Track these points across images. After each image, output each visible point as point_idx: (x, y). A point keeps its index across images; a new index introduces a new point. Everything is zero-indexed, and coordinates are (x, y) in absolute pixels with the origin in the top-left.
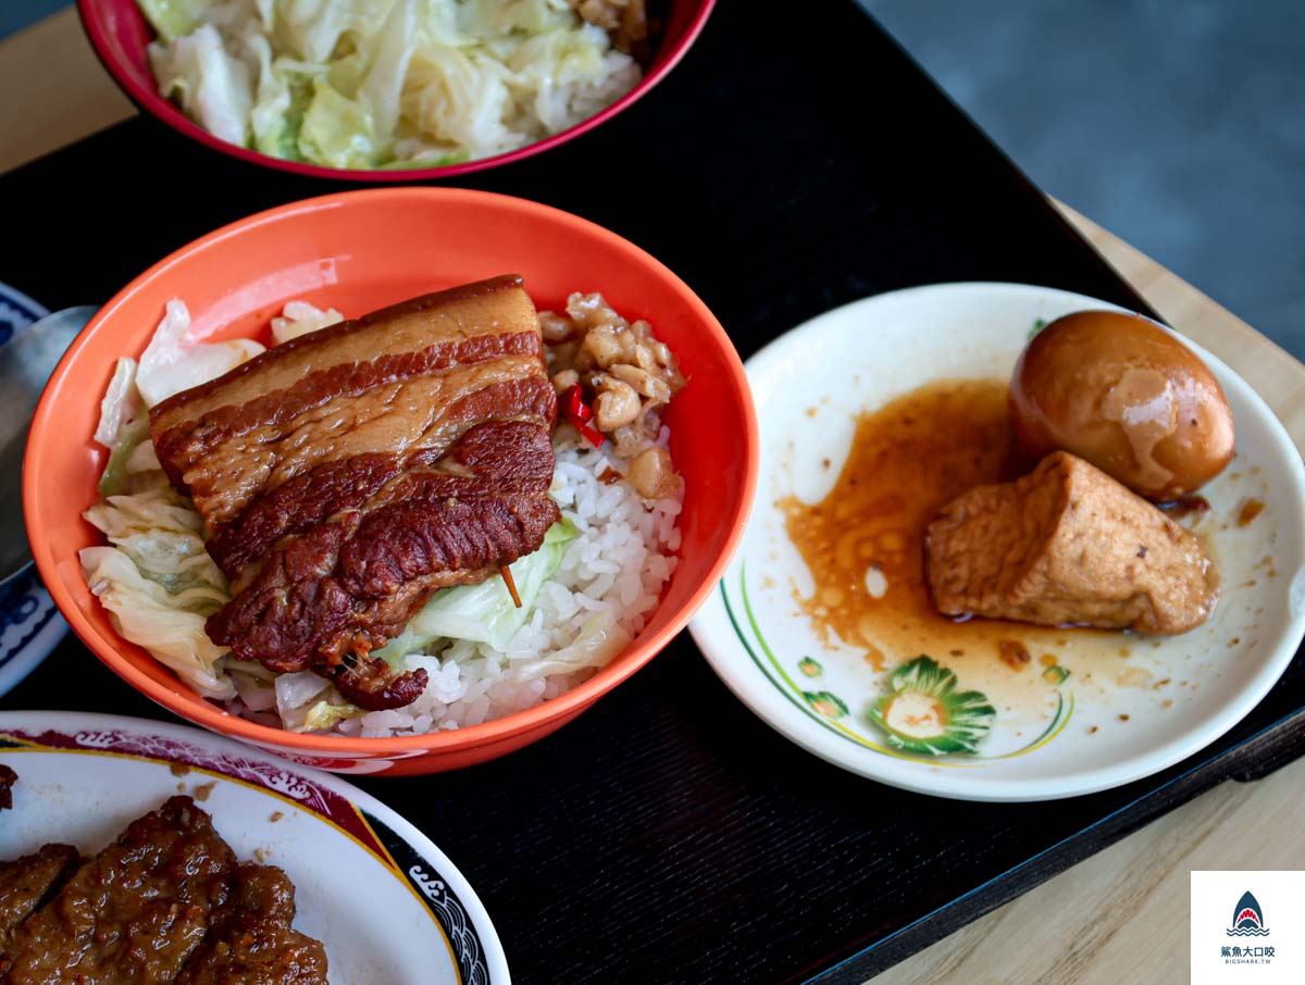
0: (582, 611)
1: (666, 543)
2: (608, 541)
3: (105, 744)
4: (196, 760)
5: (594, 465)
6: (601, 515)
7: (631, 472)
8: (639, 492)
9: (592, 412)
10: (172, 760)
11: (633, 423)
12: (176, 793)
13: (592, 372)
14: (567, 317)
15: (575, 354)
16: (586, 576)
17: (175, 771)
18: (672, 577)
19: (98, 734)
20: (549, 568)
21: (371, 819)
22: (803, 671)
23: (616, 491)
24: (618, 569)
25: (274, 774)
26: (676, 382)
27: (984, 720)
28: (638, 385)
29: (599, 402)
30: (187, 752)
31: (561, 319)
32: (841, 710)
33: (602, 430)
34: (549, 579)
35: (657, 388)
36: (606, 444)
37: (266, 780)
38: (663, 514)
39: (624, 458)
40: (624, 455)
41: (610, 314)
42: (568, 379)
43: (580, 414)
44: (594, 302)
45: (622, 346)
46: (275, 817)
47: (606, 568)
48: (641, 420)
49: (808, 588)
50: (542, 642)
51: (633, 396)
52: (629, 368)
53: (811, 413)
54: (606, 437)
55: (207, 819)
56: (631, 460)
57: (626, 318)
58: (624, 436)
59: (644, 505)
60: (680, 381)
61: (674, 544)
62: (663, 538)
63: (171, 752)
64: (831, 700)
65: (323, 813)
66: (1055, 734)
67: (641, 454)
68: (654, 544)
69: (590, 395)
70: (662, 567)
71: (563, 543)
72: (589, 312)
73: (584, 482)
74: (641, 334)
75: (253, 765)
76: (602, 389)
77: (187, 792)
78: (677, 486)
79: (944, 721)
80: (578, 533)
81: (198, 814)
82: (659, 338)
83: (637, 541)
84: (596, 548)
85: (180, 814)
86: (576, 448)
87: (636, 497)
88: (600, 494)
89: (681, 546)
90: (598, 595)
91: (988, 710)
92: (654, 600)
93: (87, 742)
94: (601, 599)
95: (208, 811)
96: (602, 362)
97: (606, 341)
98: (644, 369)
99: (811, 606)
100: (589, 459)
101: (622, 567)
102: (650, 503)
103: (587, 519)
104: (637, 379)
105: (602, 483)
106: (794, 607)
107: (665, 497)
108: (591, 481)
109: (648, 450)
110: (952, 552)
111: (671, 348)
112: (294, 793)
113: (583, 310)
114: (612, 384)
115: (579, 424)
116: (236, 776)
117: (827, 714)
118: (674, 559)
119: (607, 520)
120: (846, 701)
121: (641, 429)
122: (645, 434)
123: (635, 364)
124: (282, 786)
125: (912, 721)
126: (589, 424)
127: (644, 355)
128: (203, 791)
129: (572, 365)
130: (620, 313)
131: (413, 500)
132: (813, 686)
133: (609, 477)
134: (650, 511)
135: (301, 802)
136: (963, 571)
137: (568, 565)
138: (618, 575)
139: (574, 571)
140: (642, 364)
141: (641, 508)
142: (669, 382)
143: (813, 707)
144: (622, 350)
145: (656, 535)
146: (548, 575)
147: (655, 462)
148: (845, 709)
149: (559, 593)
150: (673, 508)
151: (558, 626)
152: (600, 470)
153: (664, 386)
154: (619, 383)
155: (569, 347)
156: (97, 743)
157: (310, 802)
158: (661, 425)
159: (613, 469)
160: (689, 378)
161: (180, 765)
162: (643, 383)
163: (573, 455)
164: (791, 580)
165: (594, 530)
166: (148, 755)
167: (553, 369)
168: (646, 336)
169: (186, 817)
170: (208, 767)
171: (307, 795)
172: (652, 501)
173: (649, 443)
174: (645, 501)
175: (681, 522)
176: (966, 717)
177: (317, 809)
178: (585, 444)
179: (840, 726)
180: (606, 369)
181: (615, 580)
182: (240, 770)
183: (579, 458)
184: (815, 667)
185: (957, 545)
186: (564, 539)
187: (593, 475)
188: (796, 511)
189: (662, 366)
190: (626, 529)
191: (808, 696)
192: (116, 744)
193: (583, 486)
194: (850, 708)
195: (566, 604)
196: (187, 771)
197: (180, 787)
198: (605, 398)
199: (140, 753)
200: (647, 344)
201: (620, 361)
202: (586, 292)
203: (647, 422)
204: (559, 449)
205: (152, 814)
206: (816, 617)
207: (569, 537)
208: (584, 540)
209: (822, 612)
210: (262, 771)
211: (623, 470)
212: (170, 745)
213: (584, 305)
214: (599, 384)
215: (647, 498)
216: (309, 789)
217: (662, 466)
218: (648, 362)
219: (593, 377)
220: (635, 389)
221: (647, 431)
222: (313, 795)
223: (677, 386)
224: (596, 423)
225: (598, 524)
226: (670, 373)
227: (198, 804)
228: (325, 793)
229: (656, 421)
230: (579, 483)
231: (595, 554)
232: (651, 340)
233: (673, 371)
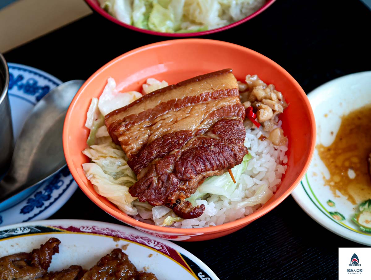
0: (256, 184)
1: (283, 161)
2: (263, 160)
3: (90, 231)
4: (122, 236)
5: (257, 134)
6: (260, 151)
7: (270, 136)
8: (273, 143)
9: (257, 116)
10: (114, 236)
11: (270, 120)
12: (116, 248)
13: (256, 102)
14: (245, 83)
15: (249, 96)
16: (256, 173)
17: (115, 240)
18: (285, 172)
19: (87, 227)
20: (243, 170)
21: (183, 256)
22: (328, 205)
23: (265, 143)
24: (266, 170)
25: (149, 241)
26: (284, 105)
28: (272, 106)
29: (259, 113)
30: (119, 233)
31: (243, 84)
32: (343, 219)
33: (260, 122)
34: (242, 174)
35: (279, 107)
36: (260, 127)
37: (146, 243)
38: (281, 151)
40: (267, 131)
41: (261, 82)
42: (248, 104)
43: (253, 116)
44: (255, 78)
45: (266, 93)
46: (150, 256)
47: (263, 169)
48: (273, 118)
49: (328, 176)
50: (242, 195)
51: (271, 110)
52: (269, 101)
53: (326, 116)
54: (261, 125)
55: (127, 256)
56: (270, 133)
57: (266, 83)
58: (267, 124)
59: (274, 148)
60: (286, 105)
61: (285, 161)
62: (281, 159)
63: (113, 233)
64: (339, 214)
65: (167, 254)
67: (274, 130)
68: (278, 161)
69: (256, 110)
70: (282, 169)
71: (247, 161)
72: (254, 82)
73: (254, 140)
74: (272, 89)
75: (142, 238)
76: (260, 108)
77: (119, 247)
78: (286, 141)
80: (252, 158)
81: (123, 254)
82: (278, 90)
83: (273, 160)
84: (259, 162)
85: (117, 255)
86: (250, 128)
87: (272, 145)
88: (259, 144)
89: (288, 162)
90: (260, 179)
92: (280, 180)
93: (84, 230)
94: (261, 180)
95: (127, 254)
96: (259, 98)
97: (261, 91)
98: (274, 101)
99: (328, 182)
100: (255, 132)
101: (268, 169)
102: (276, 147)
103: (255, 153)
104: (272, 105)
105: (260, 140)
106: (323, 182)
107: (282, 145)
108: (256, 139)
109: (276, 129)
111: (282, 94)
112: (156, 247)
113: (251, 81)
114: (263, 106)
115: (252, 120)
116: (136, 242)
117: (338, 219)
118: (286, 166)
119: (262, 153)
120: (344, 215)
121: (272, 122)
122: (274, 124)
123: (271, 99)
124: (152, 245)
125: (367, 222)
126: (256, 120)
127: (274, 96)
128: (125, 247)
129: (248, 100)
130: (264, 82)
131: (199, 146)
132: (333, 210)
133: (262, 138)
134: (276, 150)
135: (159, 250)
137: (249, 169)
138: (267, 172)
139: (252, 170)
140: (273, 99)
141: (273, 149)
142: (282, 105)
143: (333, 217)
144: (266, 95)
145: (279, 157)
146: (243, 172)
147: (278, 133)
149: (247, 178)
150: (285, 149)
151: (248, 190)
152: (259, 135)
153: (281, 107)
154: (266, 106)
155: (246, 93)
156: (87, 231)
157: (162, 250)
158: (279, 120)
159: (264, 136)
160: (289, 104)
161: (117, 238)
162: (274, 106)
163: (250, 131)
164: (322, 173)
165: (257, 156)
166: (105, 235)
167: (242, 101)
168: (274, 89)
169: (120, 256)
170: (126, 239)
171: (161, 248)
172: (278, 146)
173: (275, 127)
174: (275, 146)
175: (287, 154)
177: (165, 253)
178: (254, 127)
179: (343, 224)
180: (261, 101)
181: (266, 174)
182: (137, 240)
183: (252, 131)
184: (333, 204)
186: (248, 159)
187: (257, 137)
188: (322, 150)
189: (280, 100)
190: (269, 156)
191: (331, 213)
192: (94, 231)
193: (253, 141)
194: (346, 217)
195: (250, 182)
196: (119, 240)
197: (117, 245)
198: (261, 111)
199: (102, 234)
200: (274, 92)
201: (265, 98)
202: (252, 75)
203: (275, 119)
204: (246, 128)
205: (108, 255)
206: (330, 186)
207: (249, 159)
208: (255, 160)
209: (332, 183)
210: (145, 240)
211: (267, 136)
212: (112, 231)
213: (251, 79)
214: (259, 106)
215: (276, 145)
216: (161, 246)
217: (281, 134)
218: (275, 99)
219: (257, 104)
220: (270, 107)
221: (275, 122)
222: (163, 248)
223: (285, 106)
224: (258, 120)
225: (259, 154)
226: (282, 102)
227: (123, 251)
228: (167, 247)
229: (277, 119)
230: (252, 140)
231: (259, 165)
232: (276, 91)
233: (283, 102)
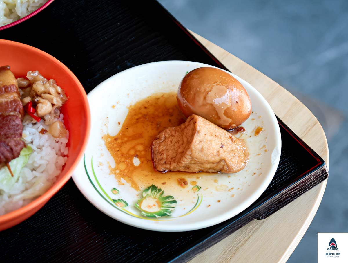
0: (35, 177)
1: (63, 153)
2: (43, 153)
5: (38, 128)
6: (41, 145)
7: (50, 129)
8: (53, 136)
9: (35, 110)
11: (50, 113)
13: (36, 97)
14: (27, 79)
15: (30, 91)
16: (36, 165)
18: (65, 164)
20: (24, 163)
22: (113, 192)
23: (46, 136)
24: (47, 162)
26: (64, 99)
27: (173, 205)
28: (51, 100)
29: (38, 107)
31: (26, 80)
32: (126, 205)
33: (40, 116)
34: (24, 167)
35: (57, 101)
36: (42, 120)
38: (62, 143)
39: (48, 125)
40: (48, 124)
41: (41, 77)
42: (28, 100)
43: (31, 111)
44: (36, 74)
45: (45, 88)
47: (43, 162)
48: (53, 112)
49: (113, 165)
50: (22, 188)
51: (49, 104)
52: (47, 95)
53: (113, 107)
54: (42, 118)
56: (50, 125)
57: (46, 78)
58: (47, 117)
59: (55, 140)
60: (65, 98)
61: (66, 153)
62: (62, 151)
64: (122, 201)
66: (196, 208)
67: (53, 123)
68: (59, 153)
69: (35, 105)
70: (62, 161)
71: (29, 155)
72: (34, 77)
73: (35, 134)
74: (52, 83)
76: (39, 102)
78: (66, 133)
79: (160, 206)
80: (33, 151)
82: (58, 85)
83: (53, 152)
84: (39, 156)
86: (32, 123)
87: (52, 138)
88: (40, 138)
89: (68, 153)
90: (41, 171)
91: (175, 202)
92: (59, 172)
94: (42, 172)
96: (39, 93)
97: (39, 87)
98: (53, 95)
99: (113, 171)
100: (36, 126)
101: (48, 161)
102: (57, 140)
103: (36, 146)
104: (50, 99)
105: (41, 134)
106: (108, 171)
107: (62, 137)
108: (37, 133)
109: (55, 122)
110: (161, 150)
111: (61, 88)
113: (32, 76)
114: (42, 100)
115: (32, 115)
117: (121, 206)
118: (66, 158)
119: (43, 146)
120: (127, 202)
121: (53, 115)
122: (55, 117)
123: (50, 94)
125: (149, 207)
126: (35, 114)
127: (52, 90)
129: (29, 95)
130: (45, 77)
132: (116, 197)
133: (43, 132)
134: (58, 142)
136: (164, 156)
137: (30, 162)
138: (47, 164)
139: (33, 164)
140: (52, 93)
141: (54, 142)
142: (62, 99)
143: (116, 204)
144: (45, 89)
145: (60, 150)
146: (24, 165)
147: (58, 126)
148: (127, 204)
149: (28, 172)
150: (65, 141)
151: (27, 182)
152: (40, 129)
153: (59, 100)
154: (44, 100)
155: (28, 89)
158: (60, 113)
159: (44, 129)
160: (68, 97)
162: (52, 99)
163: (31, 125)
164: (108, 163)
165: (39, 150)
167: (22, 97)
168: (54, 84)
172: (58, 139)
173: (56, 119)
174: (55, 139)
175: (68, 145)
176: (167, 204)
178: (34, 121)
179: (126, 211)
180: (40, 96)
181: (46, 166)
183: (33, 126)
184: (117, 191)
185: (162, 148)
186: (28, 153)
187: (38, 131)
188: (109, 140)
189: (59, 94)
190: (49, 150)
191: (114, 200)
193: (34, 135)
194: (129, 204)
195: (29, 175)
198: (39, 105)
200: (54, 87)
201: (45, 93)
202: (33, 70)
203: (55, 113)
204: (25, 124)
206: (115, 174)
207: (30, 153)
208: (35, 153)
209: (118, 171)
211: (48, 129)
213: (32, 75)
214: (38, 101)
215: (56, 138)
217: (60, 127)
218: (54, 93)
220: (50, 101)
221: (55, 116)
223: (65, 100)
224: (37, 114)
225: (40, 148)
226: (62, 96)
229: (59, 112)
230: (33, 134)
231: (39, 158)
232: (55, 85)
233: (63, 95)
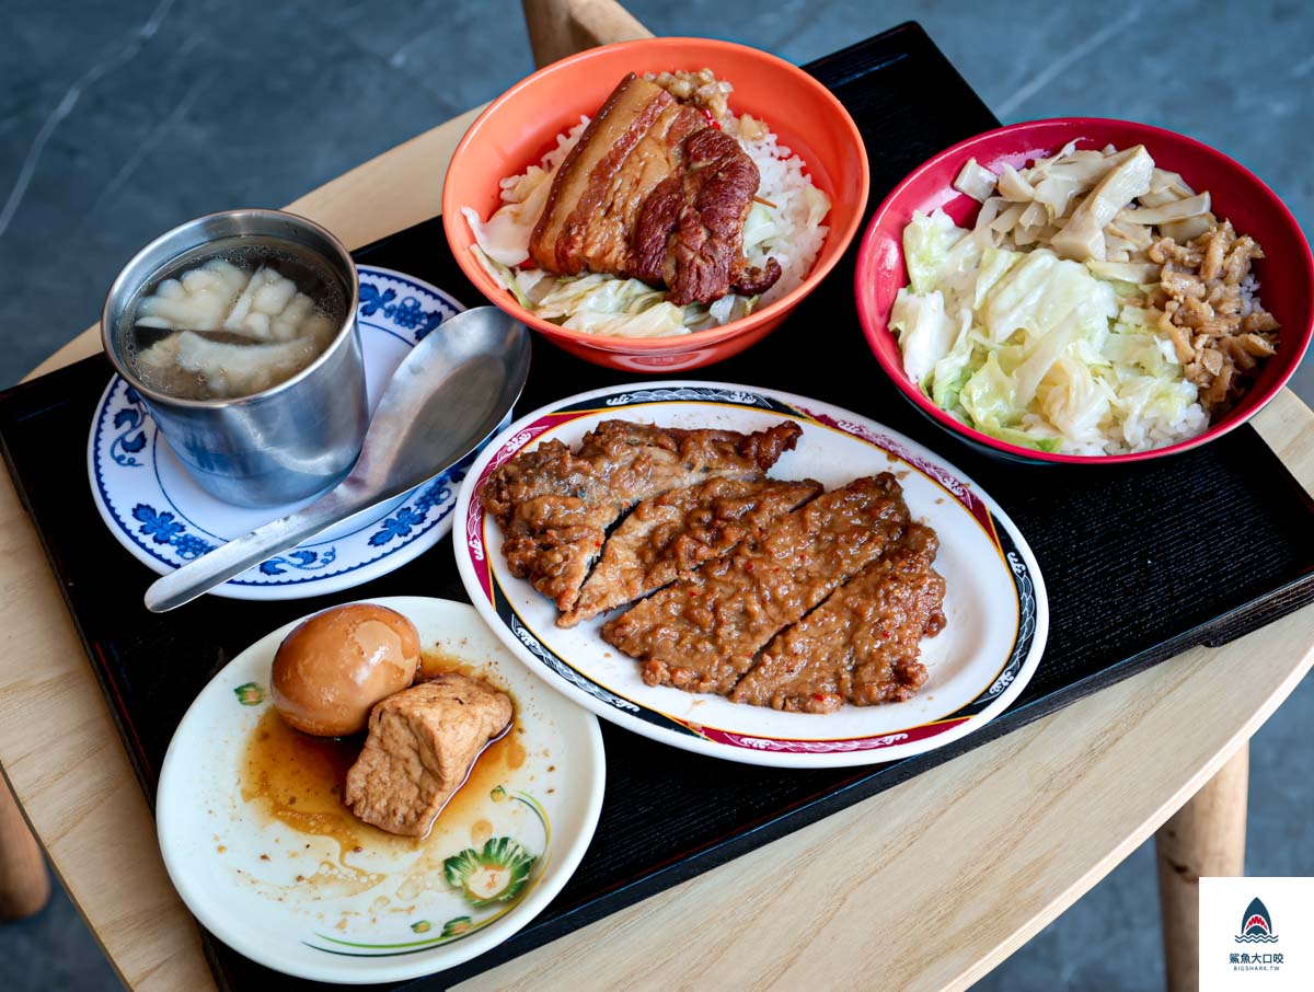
3: (854, 432)
4: (904, 456)
10: (890, 451)
12: (886, 470)
17: (889, 458)
19: (851, 424)
21: (994, 518)
25: (946, 476)
30: (900, 450)
37: (940, 479)
46: (939, 501)
55: (901, 490)
63: (891, 447)
65: (968, 507)
75: (935, 468)
77: (893, 472)
81: (895, 484)
85: (885, 482)
93: (844, 427)
95: (902, 486)
112: (954, 491)
116: (924, 472)
124: (948, 485)
128: (903, 474)
135: (957, 497)
156: (849, 430)
157: (963, 498)
161: (894, 456)
166: (877, 445)
169: (888, 485)
170: (908, 462)
171: (962, 494)
177: (964, 504)
182: (927, 469)
192: (860, 433)
196: (896, 460)
197: (890, 468)
199: (872, 442)
205: (870, 477)
210: (940, 473)
212: (890, 442)
216: (963, 491)
222: (964, 495)
227: (897, 480)
228: (972, 496)
